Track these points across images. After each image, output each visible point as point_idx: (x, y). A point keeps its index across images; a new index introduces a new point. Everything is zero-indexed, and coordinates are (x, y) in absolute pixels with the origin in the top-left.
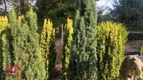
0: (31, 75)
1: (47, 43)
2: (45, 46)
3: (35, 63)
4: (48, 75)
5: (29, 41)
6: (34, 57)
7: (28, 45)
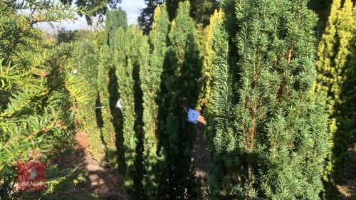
0: (282, 138)
1: (336, 70)
2: (328, 79)
3: (298, 103)
4: (330, 163)
5: (283, 34)
6: (297, 86)
7: (280, 45)
